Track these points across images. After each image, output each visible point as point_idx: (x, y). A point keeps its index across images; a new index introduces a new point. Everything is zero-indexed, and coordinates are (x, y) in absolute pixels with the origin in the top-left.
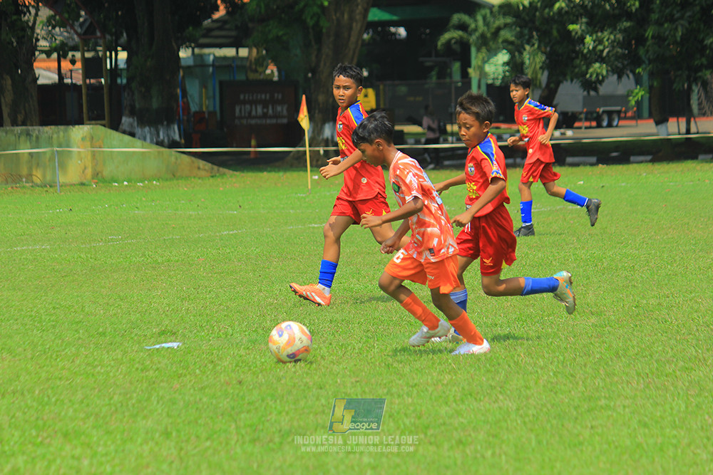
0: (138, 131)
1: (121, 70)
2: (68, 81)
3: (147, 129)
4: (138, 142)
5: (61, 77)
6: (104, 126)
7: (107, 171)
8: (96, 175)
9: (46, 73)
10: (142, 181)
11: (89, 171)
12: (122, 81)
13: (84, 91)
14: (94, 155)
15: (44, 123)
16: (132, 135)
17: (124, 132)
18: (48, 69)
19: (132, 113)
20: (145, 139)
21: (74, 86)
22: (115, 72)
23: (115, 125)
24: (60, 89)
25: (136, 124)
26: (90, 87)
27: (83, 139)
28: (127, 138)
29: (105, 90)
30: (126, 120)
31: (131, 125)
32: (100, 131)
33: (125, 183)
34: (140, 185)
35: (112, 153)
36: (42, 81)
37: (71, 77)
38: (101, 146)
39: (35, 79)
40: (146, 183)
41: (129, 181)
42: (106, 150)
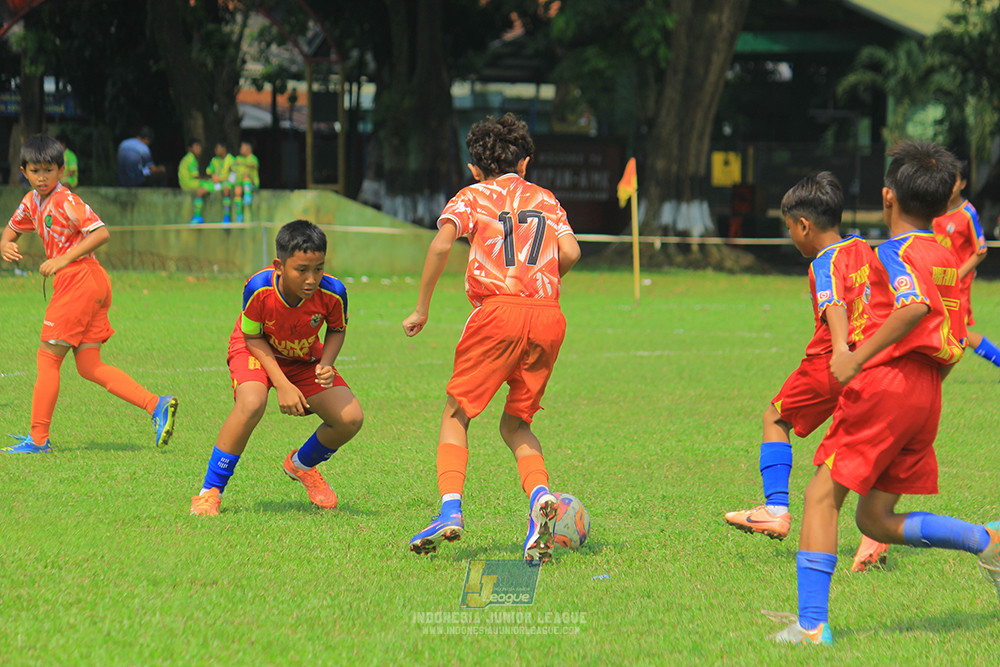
0: (387, 202)
1: (366, 111)
2: (286, 124)
3: (399, 201)
4: (386, 218)
5: (276, 118)
6: (337, 192)
7: (339, 260)
9: (253, 110)
10: (389, 275)
12: (366, 127)
13: (309, 139)
16: (377, 207)
17: (366, 203)
18: (257, 106)
19: (379, 175)
20: (395, 214)
21: (294, 132)
22: (356, 114)
23: (352, 192)
24: (273, 136)
25: (383, 191)
26: (318, 134)
27: (305, 211)
28: (370, 212)
29: (341, 142)
30: (369, 186)
31: (376, 194)
32: (331, 199)
33: (364, 279)
34: (385, 282)
35: (346, 234)
36: (247, 123)
37: (291, 119)
38: (329, 224)
39: (238, 120)
40: (395, 279)
41: (370, 276)
42: (338, 228)
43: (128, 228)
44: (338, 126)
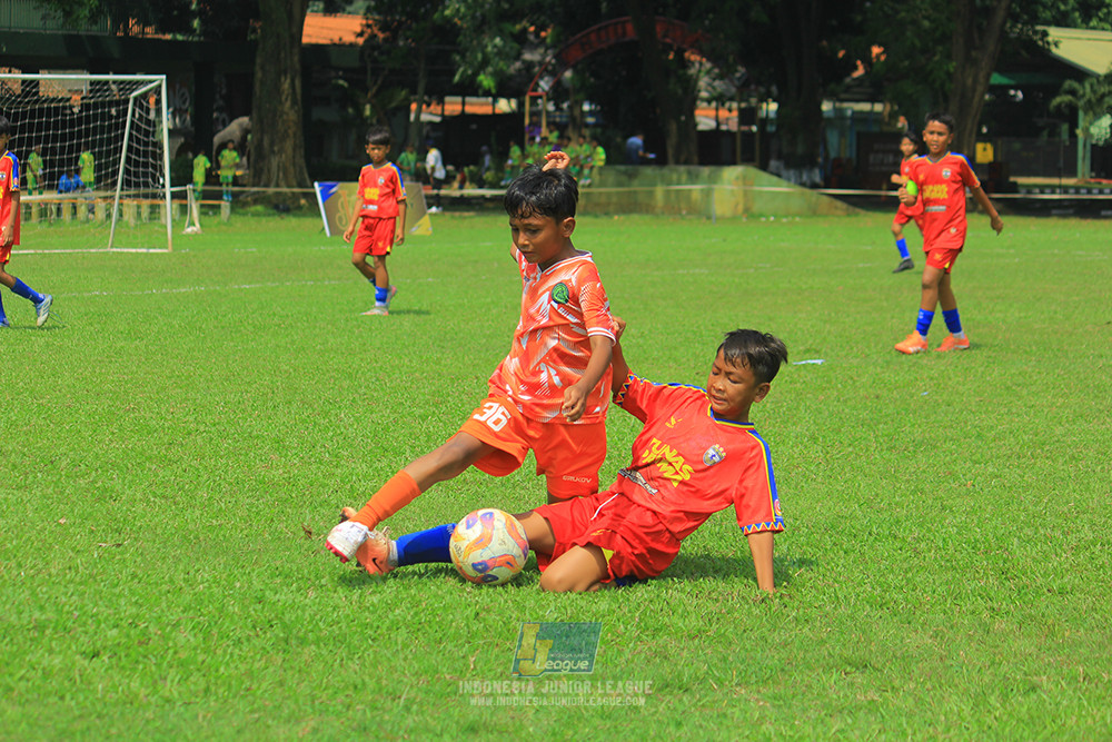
0: (784, 173)
1: (772, 120)
2: (724, 128)
3: (792, 172)
4: (784, 182)
5: (718, 124)
6: (755, 167)
7: (757, 207)
8: (747, 210)
9: (705, 119)
10: (786, 216)
11: (741, 208)
12: (771, 129)
13: (738, 137)
14: (746, 193)
15: (704, 162)
16: (779, 175)
17: (772, 173)
18: (707, 117)
19: (779, 157)
20: (788, 179)
21: (728, 133)
22: (764, 122)
23: (764, 167)
24: (716, 134)
25: (782, 167)
26: (743, 133)
27: (737, 178)
28: (775, 179)
29: (757, 137)
30: (773, 164)
31: (778, 168)
32: (752, 172)
33: (772, 219)
34: (784, 220)
35: (760, 192)
36: (701, 127)
37: (727, 124)
38: (752, 185)
39: (695, 125)
40: (790, 219)
41: (775, 216)
42: (756, 188)
43: (632, 189)
44: (754, 128)
